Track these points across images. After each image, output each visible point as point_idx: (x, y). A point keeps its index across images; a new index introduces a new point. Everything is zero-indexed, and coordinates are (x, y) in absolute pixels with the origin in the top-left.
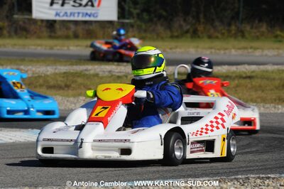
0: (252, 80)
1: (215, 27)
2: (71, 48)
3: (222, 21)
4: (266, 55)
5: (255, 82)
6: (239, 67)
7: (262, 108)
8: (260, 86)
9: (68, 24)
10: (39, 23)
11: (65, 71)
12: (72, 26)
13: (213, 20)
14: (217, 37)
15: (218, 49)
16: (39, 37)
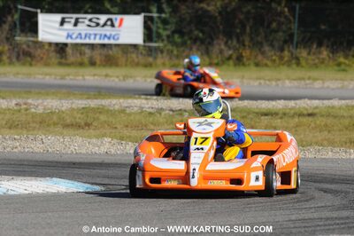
0: (316, 118)
1: (263, 53)
2: (87, 78)
3: (272, 45)
4: (328, 87)
5: (319, 121)
6: (298, 102)
7: (330, 153)
8: (326, 125)
9: (83, 48)
10: (47, 47)
11: (83, 106)
12: (88, 51)
13: (261, 44)
14: (266, 65)
15: (269, 80)
16: (47, 65)
